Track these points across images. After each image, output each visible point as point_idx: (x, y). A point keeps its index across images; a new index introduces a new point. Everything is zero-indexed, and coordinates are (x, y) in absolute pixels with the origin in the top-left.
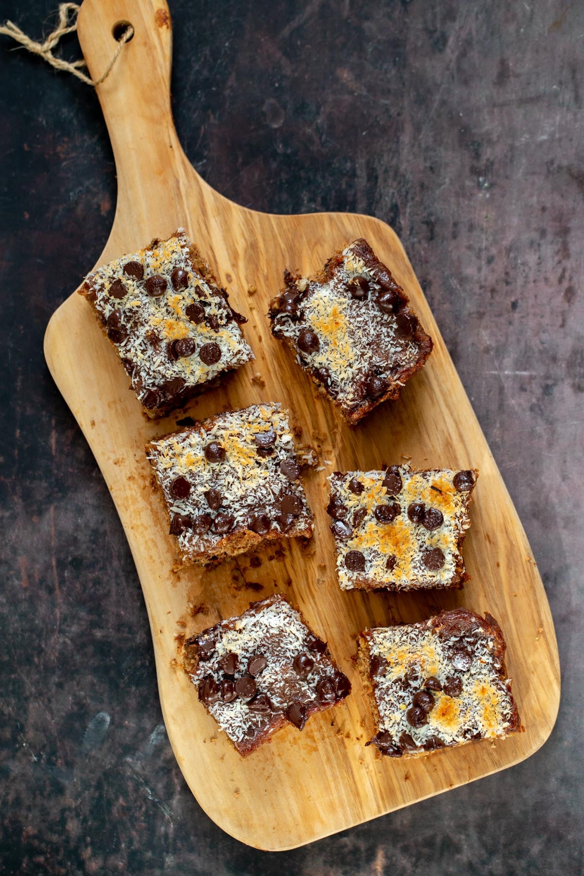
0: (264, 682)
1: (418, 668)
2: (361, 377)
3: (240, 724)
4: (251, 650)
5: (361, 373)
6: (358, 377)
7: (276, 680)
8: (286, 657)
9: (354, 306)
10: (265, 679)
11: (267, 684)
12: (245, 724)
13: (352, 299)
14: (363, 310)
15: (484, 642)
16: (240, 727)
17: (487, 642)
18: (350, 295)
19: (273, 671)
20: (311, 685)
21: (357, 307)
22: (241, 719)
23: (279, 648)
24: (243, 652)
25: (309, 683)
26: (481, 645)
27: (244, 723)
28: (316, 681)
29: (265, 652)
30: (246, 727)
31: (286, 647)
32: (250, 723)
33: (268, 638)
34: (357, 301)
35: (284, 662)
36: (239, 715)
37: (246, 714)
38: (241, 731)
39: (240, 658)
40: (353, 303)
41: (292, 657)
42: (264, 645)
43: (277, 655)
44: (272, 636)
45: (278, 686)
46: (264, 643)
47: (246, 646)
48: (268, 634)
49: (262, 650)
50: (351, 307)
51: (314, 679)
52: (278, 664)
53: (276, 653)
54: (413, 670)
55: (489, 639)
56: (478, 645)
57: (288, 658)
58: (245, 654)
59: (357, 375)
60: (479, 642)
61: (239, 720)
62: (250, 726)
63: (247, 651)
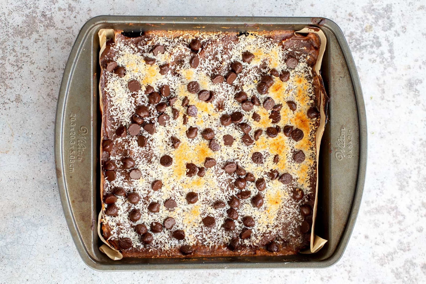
0: (131, 140)
1: (267, 62)
2: (268, 236)
3: (118, 116)
4: (151, 143)
5: (270, 234)
6: (267, 235)
7: (129, 146)
8: (138, 157)
9: (290, 201)
10: (133, 141)
11: (130, 140)
12: (116, 119)
13: (291, 197)
14: (292, 206)
15: (305, 55)
16: (117, 115)
17: (307, 55)
18: (292, 195)
19: (134, 147)
20: (116, 161)
21: (291, 203)
22: (120, 118)
23: (143, 157)
24: (151, 138)
25: (118, 160)
26: (303, 56)
27: (117, 119)
28: (117, 165)
29: (146, 149)
30: (115, 118)
31: (142, 160)
32: (116, 121)
33: (151, 154)
34: (293, 200)
35: (135, 154)
36: (123, 118)
37: (121, 122)
38: (114, 114)
39: (150, 135)
40: (291, 200)
41: (136, 160)
42: (149, 150)
43: (141, 153)
44: (152, 157)
45: (126, 145)
46: (151, 151)
47: (153, 141)
48: (154, 155)
49: (148, 148)
50: (288, 201)
51: (119, 164)
52: (137, 151)
53: (142, 154)
54: (265, 63)
55: (308, 54)
56: (301, 56)
57: (136, 158)
58: (150, 139)
59: (268, 233)
60: (303, 55)
61: (121, 117)
62: (114, 120)
63: (151, 141)
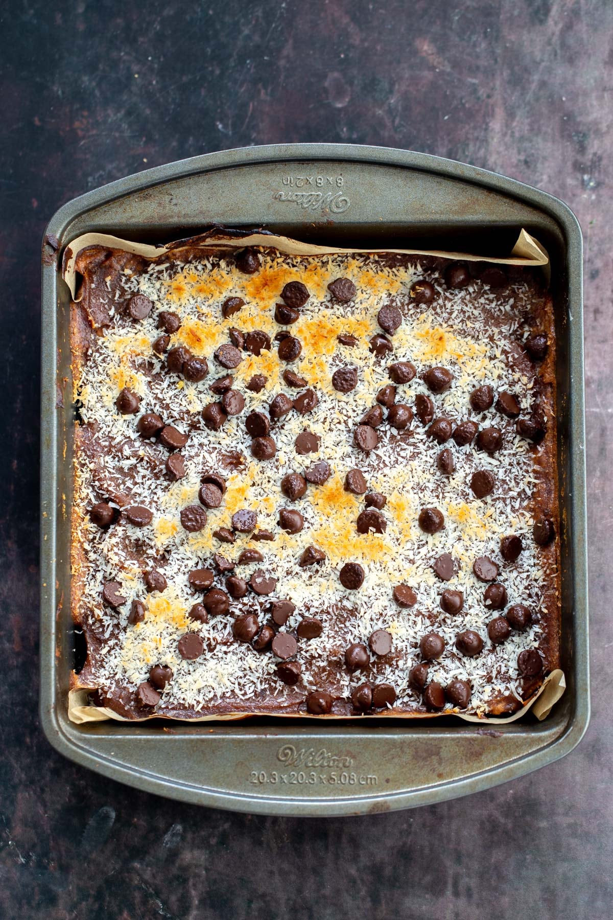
0: (306, 652)
1: (139, 361)
2: (513, 356)
3: (255, 681)
4: (313, 610)
5: (509, 353)
6: (510, 359)
7: (320, 656)
8: (344, 638)
9: (438, 310)
10: (309, 648)
11: (307, 655)
12: (261, 684)
13: (429, 307)
14: (449, 305)
15: (124, 279)
16: (255, 683)
17: (124, 275)
18: (423, 306)
19: (322, 645)
20: (353, 684)
21: (441, 307)
22: (261, 676)
23: (343, 626)
24: (303, 609)
25: (351, 680)
26: (126, 283)
27: (261, 682)
28: (360, 683)
29: (326, 621)
30: (260, 687)
31: (351, 628)
32: (267, 686)
33: (337, 608)
34: (435, 304)
35: (338, 643)
36: (261, 671)
37: (269, 674)
38: (252, 689)
39: (296, 612)
40: (434, 309)
41: (350, 642)
42: (328, 613)
43: (336, 631)
44: (344, 608)
45: (318, 664)
46: (330, 610)
47: (309, 604)
48: (339, 604)
49: (324, 617)
50: (436, 313)
51: (359, 679)
52: (331, 640)
53: (337, 628)
54: (140, 365)
55: (122, 272)
56: (126, 287)
57: (346, 641)
58: (304, 611)
59: (507, 358)
60: (122, 284)
61: (258, 675)
62: (265, 690)
63: (308, 609)
